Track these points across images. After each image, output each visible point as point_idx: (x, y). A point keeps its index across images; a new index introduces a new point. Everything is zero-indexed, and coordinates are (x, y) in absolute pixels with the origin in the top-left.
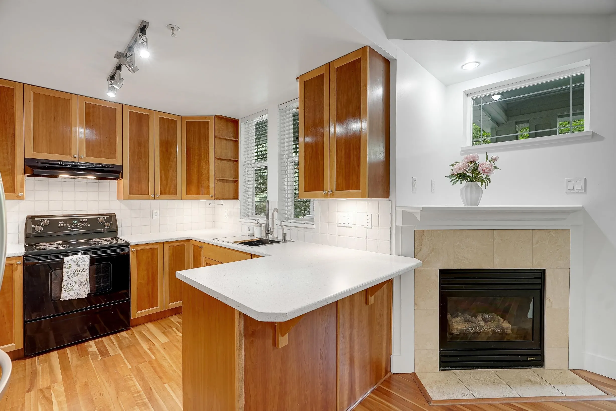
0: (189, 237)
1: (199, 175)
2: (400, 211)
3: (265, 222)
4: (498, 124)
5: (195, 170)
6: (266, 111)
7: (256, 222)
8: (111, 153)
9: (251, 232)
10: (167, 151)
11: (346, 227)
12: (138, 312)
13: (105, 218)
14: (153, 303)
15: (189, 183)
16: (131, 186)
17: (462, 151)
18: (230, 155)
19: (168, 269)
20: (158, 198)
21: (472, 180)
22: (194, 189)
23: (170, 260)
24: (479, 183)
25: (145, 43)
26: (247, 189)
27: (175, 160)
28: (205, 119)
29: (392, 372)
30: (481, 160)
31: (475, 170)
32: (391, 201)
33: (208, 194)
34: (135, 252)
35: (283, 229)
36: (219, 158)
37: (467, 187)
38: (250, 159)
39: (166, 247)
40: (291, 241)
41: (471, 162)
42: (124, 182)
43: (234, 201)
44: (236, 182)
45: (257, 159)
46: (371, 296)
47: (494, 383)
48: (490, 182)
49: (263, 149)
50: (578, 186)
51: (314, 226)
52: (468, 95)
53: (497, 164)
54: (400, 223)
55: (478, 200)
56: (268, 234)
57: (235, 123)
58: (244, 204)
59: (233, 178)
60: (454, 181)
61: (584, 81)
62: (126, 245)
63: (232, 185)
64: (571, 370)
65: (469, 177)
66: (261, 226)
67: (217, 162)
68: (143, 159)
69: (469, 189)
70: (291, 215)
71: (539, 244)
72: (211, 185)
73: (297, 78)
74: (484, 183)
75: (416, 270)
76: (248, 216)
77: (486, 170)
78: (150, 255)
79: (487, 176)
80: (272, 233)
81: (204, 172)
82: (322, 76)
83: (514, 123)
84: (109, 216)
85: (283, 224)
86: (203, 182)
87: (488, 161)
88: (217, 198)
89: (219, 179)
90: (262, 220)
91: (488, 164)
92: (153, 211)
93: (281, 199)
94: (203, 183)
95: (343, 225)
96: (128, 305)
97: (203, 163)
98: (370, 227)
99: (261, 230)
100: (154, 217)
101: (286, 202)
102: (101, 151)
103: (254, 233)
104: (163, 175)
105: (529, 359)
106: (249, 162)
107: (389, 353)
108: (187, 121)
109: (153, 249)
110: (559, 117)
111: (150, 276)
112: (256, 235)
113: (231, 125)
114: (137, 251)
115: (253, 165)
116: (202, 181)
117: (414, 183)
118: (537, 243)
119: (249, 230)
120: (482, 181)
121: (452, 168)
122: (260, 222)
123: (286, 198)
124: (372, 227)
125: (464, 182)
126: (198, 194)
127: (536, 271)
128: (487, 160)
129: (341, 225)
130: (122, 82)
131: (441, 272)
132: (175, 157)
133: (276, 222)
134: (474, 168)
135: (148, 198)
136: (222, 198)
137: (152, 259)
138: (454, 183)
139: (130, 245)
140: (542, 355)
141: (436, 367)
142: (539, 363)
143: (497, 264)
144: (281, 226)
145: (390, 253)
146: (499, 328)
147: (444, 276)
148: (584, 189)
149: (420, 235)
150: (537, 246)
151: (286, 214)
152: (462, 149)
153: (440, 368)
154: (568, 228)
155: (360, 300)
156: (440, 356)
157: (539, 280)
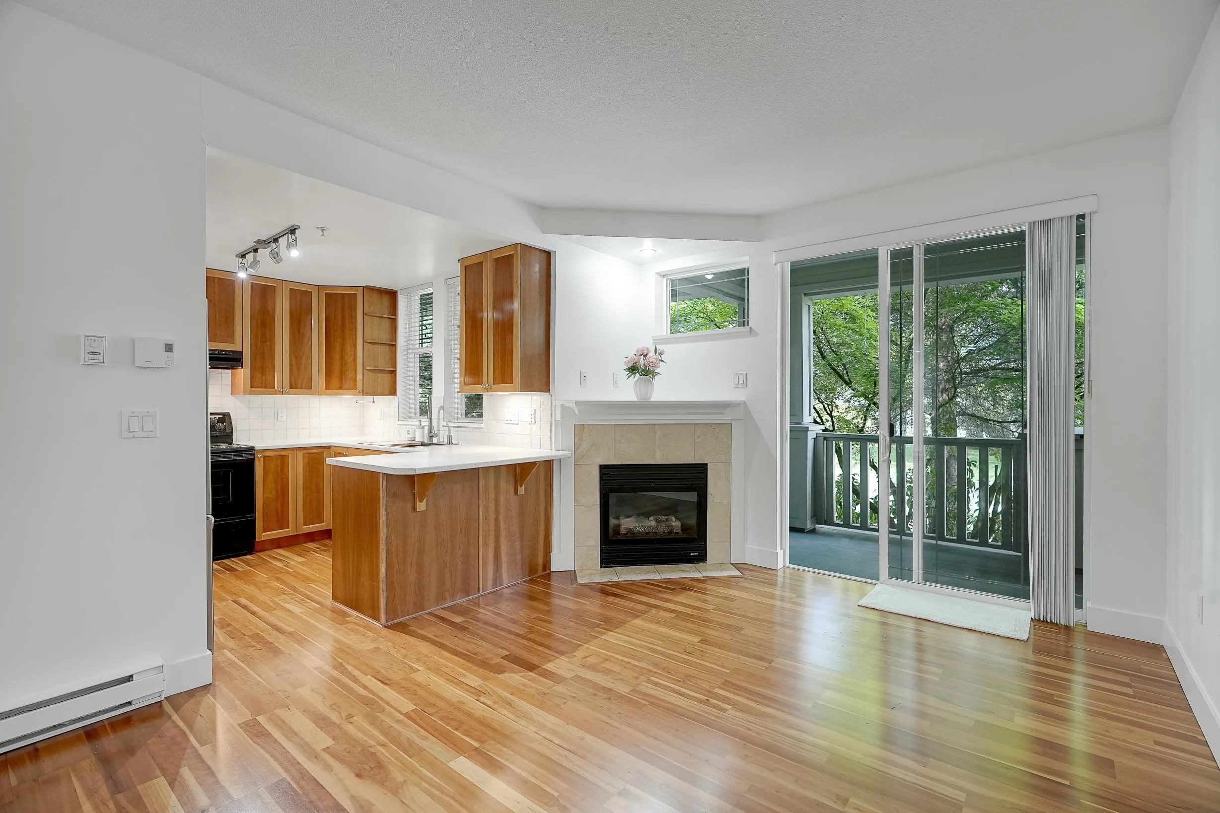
0: (330, 443)
1: (342, 364)
2: (558, 404)
3: (427, 424)
5: (337, 356)
6: (431, 284)
7: (418, 423)
8: (228, 336)
9: (411, 435)
10: (299, 332)
11: (513, 424)
12: (264, 534)
13: (217, 418)
14: (282, 522)
15: (329, 373)
16: (252, 377)
17: (654, 340)
18: (385, 337)
19: (302, 482)
20: (287, 393)
21: (645, 374)
22: (335, 381)
23: (305, 471)
24: (649, 377)
25: (294, 243)
26: (408, 382)
27: (310, 343)
28: (351, 290)
29: (552, 569)
30: (652, 354)
32: (551, 395)
33: (355, 388)
34: (262, 459)
35: (449, 431)
36: (369, 341)
37: (639, 380)
38: (412, 342)
39: (300, 455)
40: (456, 443)
41: (640, 355)
42: (243, 374)
43: (391, 397)
44: (393, 373)
45: (422, 343)
46: (521, 486)
48: (657, 376)
49: (428, 331)
50: (741, 381)
51: (482, 425)
52: (663, 276)
54: (558, 417)
55: (649, 394)
56: (431, 437)
57: (392, 295)
58: (404, 402)
59: (389, 367)
60: (629, 374)
61: (748, 275)
62: (250, 450)
63: (387, 377)
64: (731, 564)
66: (423, 427)
67: (367, 346)
68: (268, 343)
69: (641, 383)
70: (461, 414)
71: (701, 438)
72: (359, 377)
73: (459, 260)
74: (654, 377)
75: (576, 465)
76: (409, 417)
77: (655, 364)
78: (279, 463)
79: (656, 371)
80: (436, 435)
81: (350, 359)
82: (482, 263)
84: (221, 416)
85: (450, 424)
86: (347, 373)
88: (367, 394)
89: (369, 368)
90: (425, 421)
91: (656, 357)
92: (278, 410)
93: (448, 395)
94: (349, 375)
95: (511, 422)
96: (252, 523)
97: (348, 348)
99: (423, 433)
100: (280, 418)
101: (455, 398)
102: (216, 334)
103: (415, 438)
104: (294, 363)
105: (692, 554)
106: (411, 347)
107: (549, 551)
108: (326, 293)
109: (282, 457)
110: (805, 295)
111: (279, 490)
112: (416, 440)
113: (386, 300)
114: (264, 457)
115: (417, 351)
116: (347, 371)
117: (582, 377)
118: (698, 438)
119: (409, 434)
120: (652, 375)
122: (423, 423)
123: (455, 393)
124: (535, 422)
125: (636, 375)
126: (340, 388)
127: (698, 466)
128: (656, 353)
129: (508, 422)
130: (259, 266)
131: (602, 467)
132: (310, 339)
133: (442, 423)
135: (275, 393)
136: (374, 393)
137: (282, 470)
138: (629, 377)
139: (255, 450)
140: (704, 551)
141: (596, 564)
142: (702, 558)
143: (659, 458)
144: (447, 428)
145: (550, 448)
146: (669, 526)
147: (604, 471)
148: (745, 384)
149: (580, 430)
150: (699, 440)
151: (455, 413)
152: (655, 338)
153: (601, 565)
154: (730, 422)
155: (506, 487)
156: (601, 553)
157: (703, 476)
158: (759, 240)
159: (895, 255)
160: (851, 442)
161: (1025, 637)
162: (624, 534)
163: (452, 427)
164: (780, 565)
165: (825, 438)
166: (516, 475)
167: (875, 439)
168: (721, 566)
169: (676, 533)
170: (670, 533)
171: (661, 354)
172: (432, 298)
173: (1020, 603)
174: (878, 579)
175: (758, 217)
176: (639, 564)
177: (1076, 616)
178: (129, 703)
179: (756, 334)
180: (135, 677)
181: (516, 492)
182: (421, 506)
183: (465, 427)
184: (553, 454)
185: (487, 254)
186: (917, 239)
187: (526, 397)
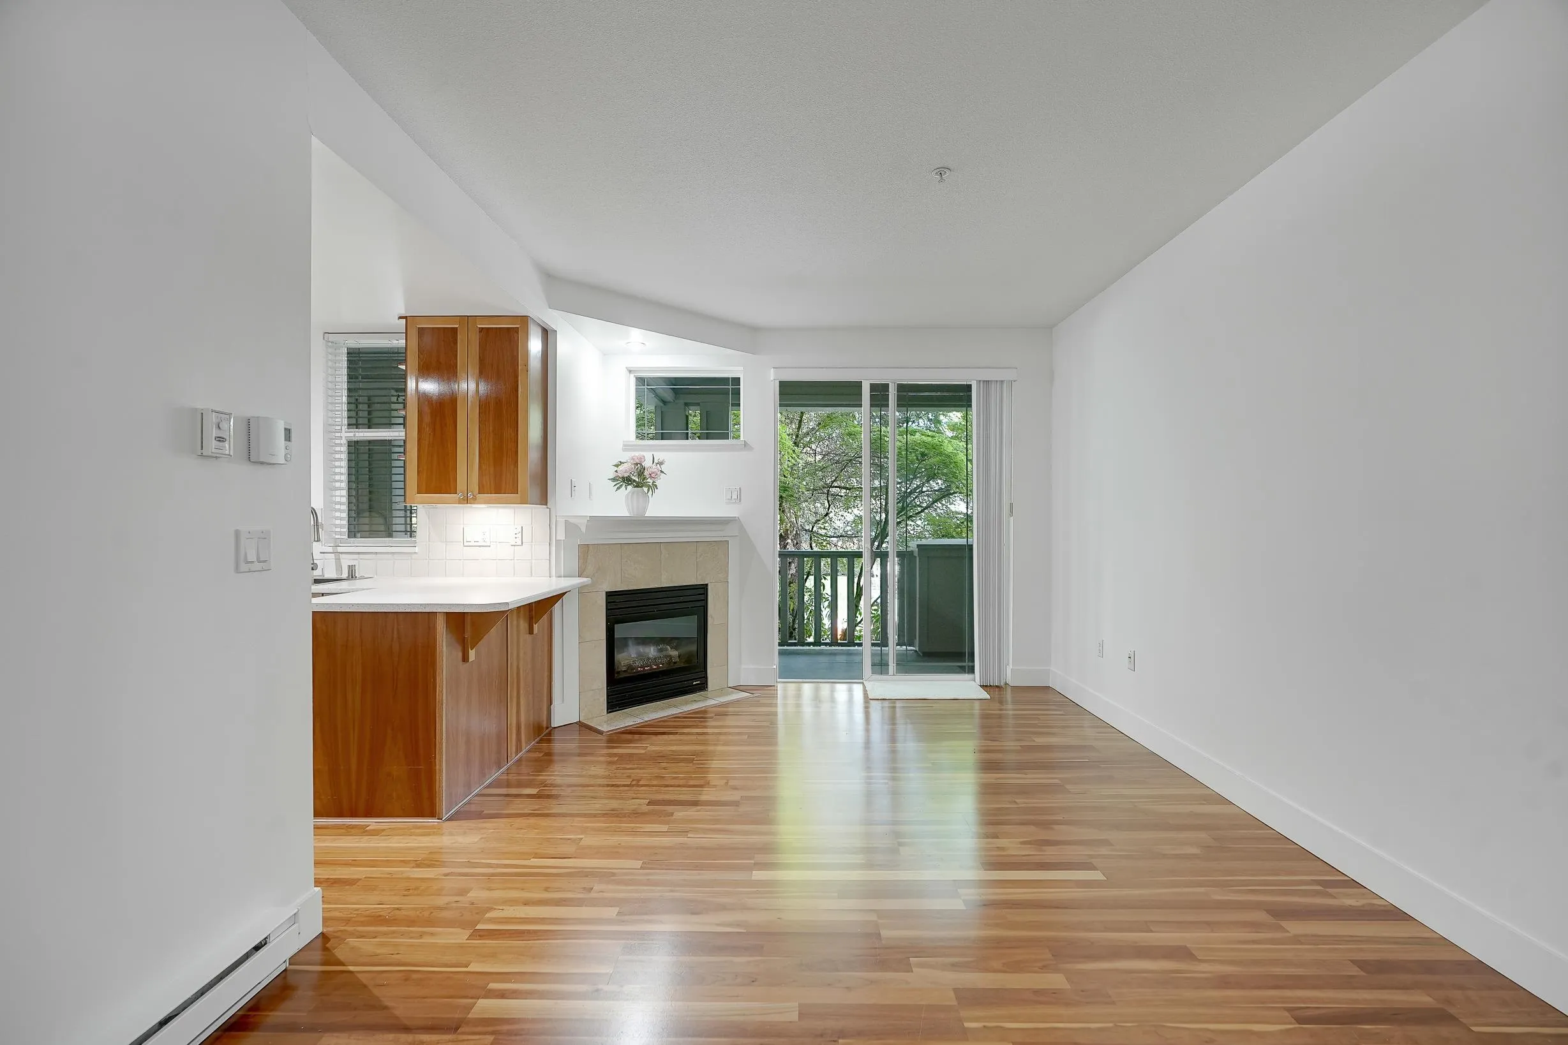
2: (561, 521)
4: (664, 402)
11: (480, 546)
17: (624, 445)
21: (638, 485)
24: (645, 489)
29: (552, 726)
30: (647, 463)
31: (641, 473)
32: (550, 509)
35: (338, 558)
37: (633, 493)
40: (367, 577)
41: (637, 464)
46: (536, 623)
47: (663, 709)
48: (657, 489)
50: (735, 497)
51: (417, 549)
52: (630, 371)
53: (663, 468)
54: (561, 536)
55: (645, 509)
60: (618, 485)
61: (740, 386)
64: (730, 687)
65: (634, 481)
69: (635, 496)
71: (702, 557)
74: (650, 490)
75: (582, 590)
77: (653, 475)
79: (654, 482)
82: (454, 330)
87: (654, 464)
91: (655, 468)
95: (476, 544)
98: (519, 543)
105: (694, 683)
107: (550, 702)
117: (573, 487)
118: (700, 556)
120: (649, 487)
121: (616, 468)
124: (522, 543)
125: (630, 487)
127: (699, 587)
129: (468, 543)
131: (609, 595)
134: (640, 471)
138: (618, 488)
140: (705, 678)
141: (602, 710)
142: (703, 686)
143: (665, 581)
144: (333, 555)
145: (548, 575)
146: (667, 657)
147: (612, 599)
148: (739, 499)
149: (585, 551)
150: (701, 559)
151: (336, 533)
152: (625, 443)
153: (607, 710)
154: (726, 539)
155: (524, 625)
156: (608, 696)
157: (702, 597)
158: (753, 351)
159: (874, 387)
160: (805, 559)
162: (624, 671)
163: (342, 553)
164: (774, 681)
168: (722, 691)
169: (675, 663)
170: (670, 663)
171: (660, 464)
173: (969, 676)
174: (862, 678)
175: (755, 330)
176: (646, 702)
179: (751, 448)
181: (531, 633)
182: (472, 655)
183: (376, 553)
185: (466, 319)
186: (893, 377)
187: (501, 511)
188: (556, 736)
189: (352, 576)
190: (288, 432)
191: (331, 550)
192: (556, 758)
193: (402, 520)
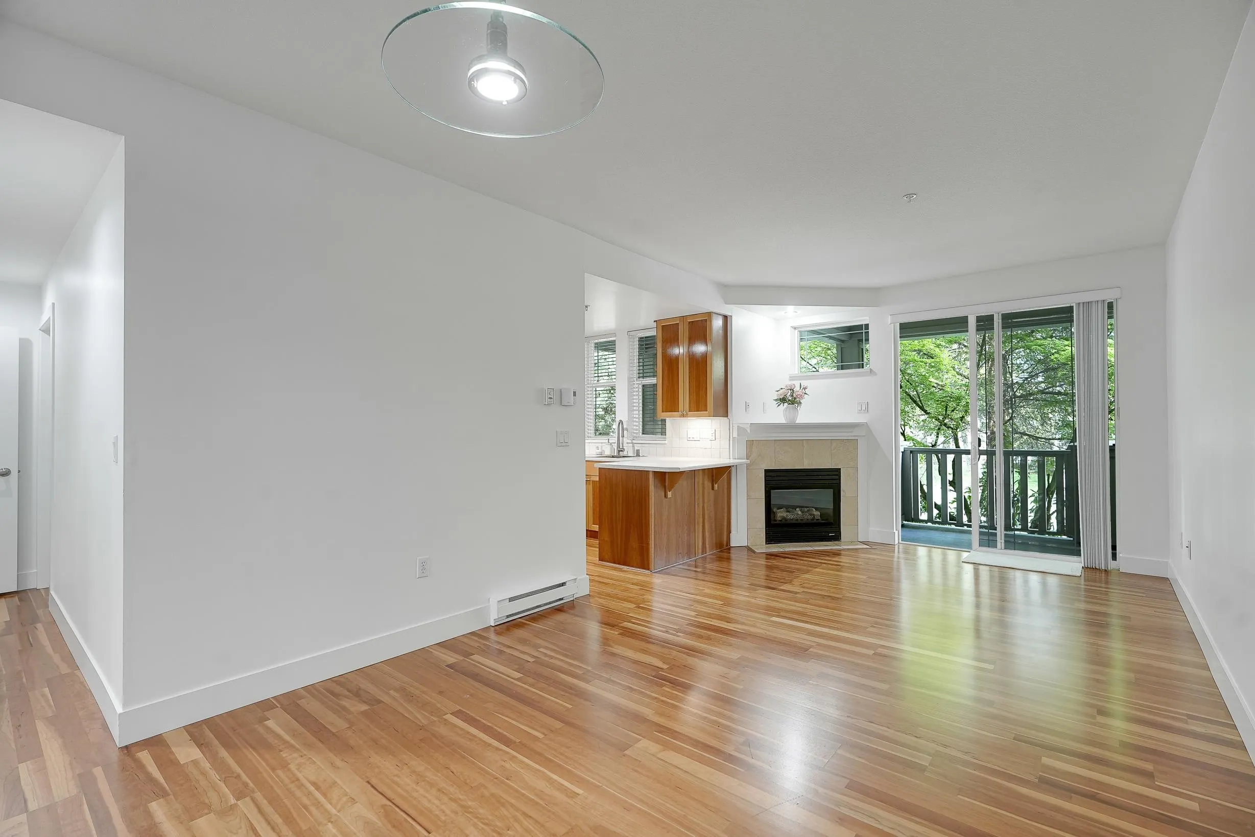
2: (736, 426)
6: (614, 335)
7: (607, 441)
9: (600, 450)
11: (695, 441)
17: (789, 377)
21: (791, 403)
24: (796, 405)
29: (731, 545)
30: (797, 389)
31: (792, 395)
32: (728, 419)
35: (633, 446)
37: (787, 408)
40: (643, 456)
41: (791, 389)
46: (716, 484)
47: (802, 546)
48: (803, 404)
50: (863, 408)
51: (666, 442)
52: (794, 328)
53: (807, 391)
54: (735, 435)
55: (795, 417)
56: (620, 451)
61: (868, 329)
64: (859, 542)
65: (788, 400)
66: (612, 444)
69: (789, 409)
70: (640, 434)
71: (836, 449)
73: (655, 322)
74: (799, 405)
75: (748, 465)
77: (800, 396)
79: (801, 400)
80: (624, 450)
82: (677, 324)
83: (857, 341)
85: (634, 442)
87: (802, 389)
90: (613, 440)
91: (801, 392)
93: (630, 419)
95: (693, 439)
98: (714, 439)
99: (611, 448)
101: (634, 421)
103: (602, 452)
105: (830, 535)
107: (729, 532)
112: (606, 453)
117: (747, 406)
118: (834, 449)
119: (598, 449)
120: (798, 403)
121: (777, 394)
122: (611, 441)
123: (635, 418)
124: (716, 439)
125: (786, 404)
127: (834, 470)
128: (800, 388)
129: (690, 439)
131: (766, 471)
133: (626, 440)
138: (779, 405)
140: (839, 532)
141: (764, 541)
142: (837, 537)
143: (806, 465)
146: (811, 515)
147: (769, 474)
148: (867, 410)
149: (750, 444)
150: (834, 451)
151: (637, 433)
153: (766, 542)
154: (856, 438)
155: (708, 484)
156: (766, 534)
157: (837, 477)
158: (876, 306)
159: (979, 319)
161: (1079, 574)
162: (779, 520)
164: (896, 542)
165: (911, 452)
166: (713, 476)
167: (967, 452)
168: (851, 543)
169: (816, 520)
170: (813, 520)
171: (805, 389)
172: (615, 345)
173: (1075, 558)
174: (971, 549)
175: (877, 290)
176: (793, 541)
177: (1112, 565)
178: (562, 599)
179: (875, 374)
180: (567, 584)
181: (713, 488)
182: (670, 494)
184: (731, 462)
185: (683, 318)
186: (997, 309)
187: (707, 420)
188: (732, 551)
189: (638, 455)
190: (575, 393)
191: (630, 441)
192: (733, 561)
193: (660, 426)
